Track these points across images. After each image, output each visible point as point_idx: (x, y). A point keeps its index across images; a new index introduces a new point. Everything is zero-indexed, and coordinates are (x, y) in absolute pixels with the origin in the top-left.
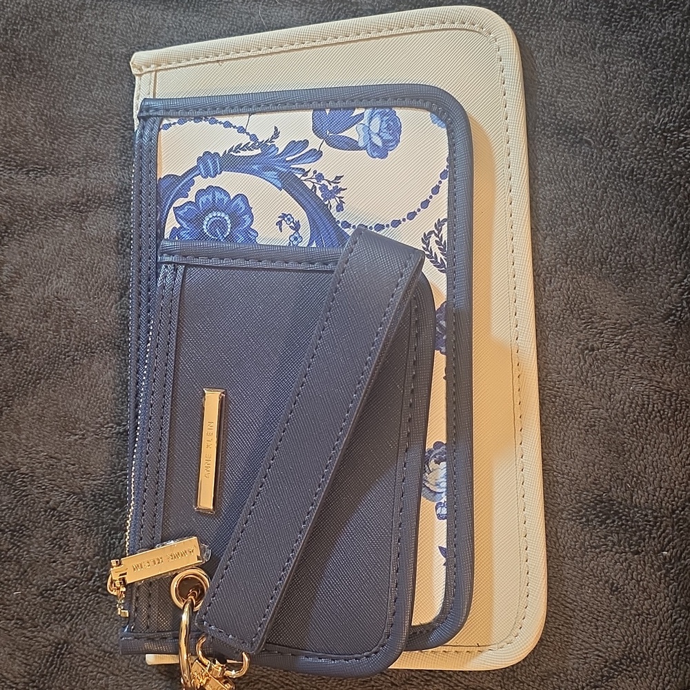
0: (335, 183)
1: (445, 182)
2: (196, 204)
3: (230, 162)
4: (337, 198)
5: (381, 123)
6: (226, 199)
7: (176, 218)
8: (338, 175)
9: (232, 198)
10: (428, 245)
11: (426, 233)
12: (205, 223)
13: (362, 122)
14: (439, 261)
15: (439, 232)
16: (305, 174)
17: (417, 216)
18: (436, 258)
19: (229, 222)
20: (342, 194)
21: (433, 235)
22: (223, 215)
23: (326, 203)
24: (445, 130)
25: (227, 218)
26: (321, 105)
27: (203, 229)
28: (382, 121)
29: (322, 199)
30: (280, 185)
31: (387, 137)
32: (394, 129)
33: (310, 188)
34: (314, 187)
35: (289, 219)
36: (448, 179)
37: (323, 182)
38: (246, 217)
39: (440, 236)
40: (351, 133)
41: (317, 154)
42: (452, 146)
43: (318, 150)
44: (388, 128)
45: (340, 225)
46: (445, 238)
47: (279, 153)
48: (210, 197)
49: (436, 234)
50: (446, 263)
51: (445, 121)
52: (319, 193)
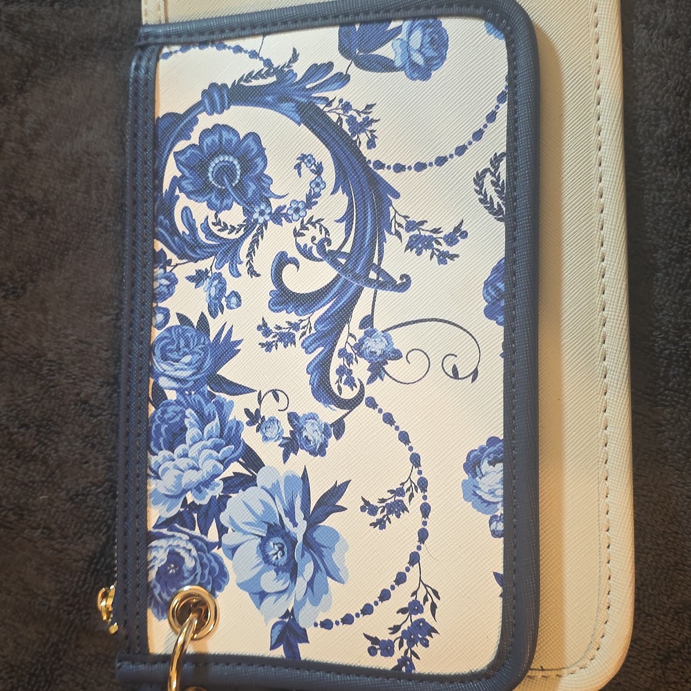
0: (365, 113)
1: (504, 108)
2: (200, 147)
3: (241, 94)
4: (368, 132)
5: (423, 37)
6: (235, 139)
7: (177, 165)
8: (369, 104)
9: (241, 137)
10: (481, 186)
11: (480, 172)
12: (211, 169)
13: (399, 36)
14: (496, 207)
15: (496, 169)
16: (329, 104)
17: (467, 151)
18: (492, 203)
19: (238, 167)
20: (374, 126)
21: (488, 174)
22: (231, 159)
23: (354, 139)
24: (503, 43)
25: (236, 162)
26: (350, 19)
27: (208, 178)
28: (424, 35)
29: (350, 134)
30: (298, 119)
31: (430, 53)
32: (439, 44)
33: (335, 121)
34: (340, 119)
35: (309, 161)
36: (507, 102)
37: (350, 113)
38: (259, 160)
39: (497, 175)
40: (387, 51)
41: (343, 79)
42: (512, 59)
43: (345, 73)
44: (432, 42)
45: (371, 166)
46: (503, 177)
47: (297, 80)
48: (216, 138)
49: (491, 173)
50: (504, 209)
51: (503, 30)
52: (346, 127)
